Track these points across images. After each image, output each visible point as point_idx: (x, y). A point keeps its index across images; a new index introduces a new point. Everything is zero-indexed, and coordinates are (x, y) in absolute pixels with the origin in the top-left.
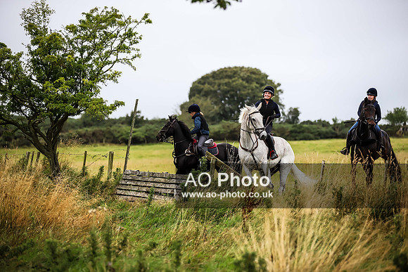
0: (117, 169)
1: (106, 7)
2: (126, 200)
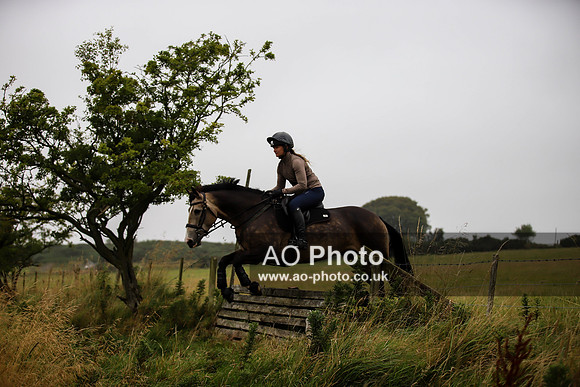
1: (203, 36)
2: (229, 336)
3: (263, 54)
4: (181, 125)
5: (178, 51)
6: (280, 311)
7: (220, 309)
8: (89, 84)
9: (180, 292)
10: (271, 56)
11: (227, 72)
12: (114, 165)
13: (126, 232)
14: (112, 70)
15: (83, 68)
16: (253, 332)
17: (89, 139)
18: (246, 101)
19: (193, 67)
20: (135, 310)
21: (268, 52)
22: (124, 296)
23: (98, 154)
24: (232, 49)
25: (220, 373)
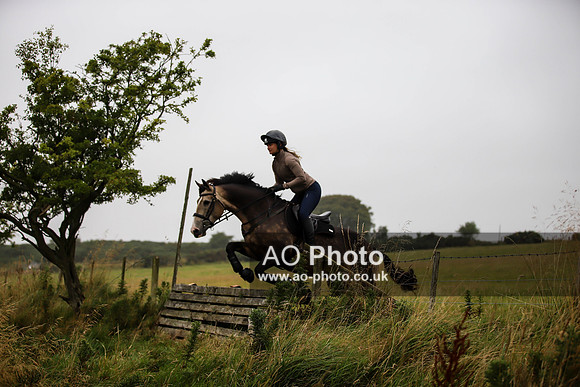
0: (164, 283)
1: (145, 34)
2: (172, 335)
3: (203, 52)
4: (122, 124)
5: (119, 50)
6: (222, 309)
7: (163, 308)
8: (29, 83)
9: (122, 291)
10: (211, 54)
11: (168, 71)
12: (55, 164)
13: (67, 231)
14: (52, 69)
15: (24, 67)
16: (195, 331)
17: (30, 138)
18: (188, 102)
19: (134, 66)
20: (77, 310)
21: (208, 50)
22: (67, 296)
23: (39, 154)
24: (173, 47)
25: (162, 372)
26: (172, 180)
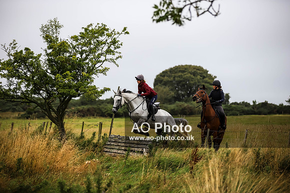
0: (105, 134)
1: (98, 24)
2: (111, 155)
3: (123, 32)
6: (133, 145)
7: (105, 144)
9: (82, 137)
10: (127, 33)
18: (118, 58)
26: (109, 89)
